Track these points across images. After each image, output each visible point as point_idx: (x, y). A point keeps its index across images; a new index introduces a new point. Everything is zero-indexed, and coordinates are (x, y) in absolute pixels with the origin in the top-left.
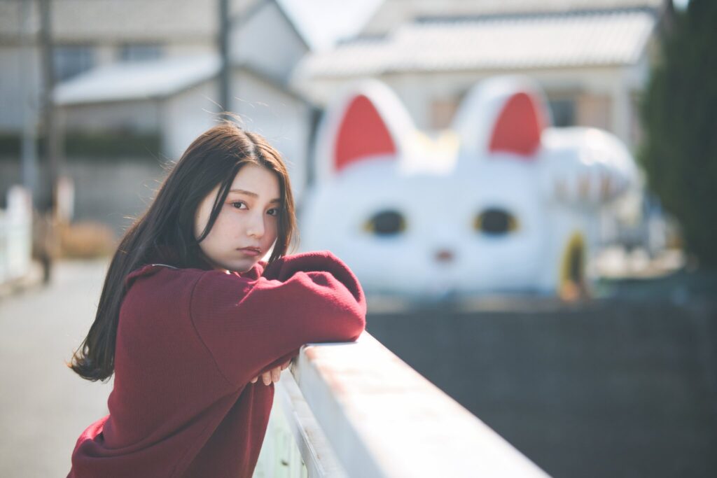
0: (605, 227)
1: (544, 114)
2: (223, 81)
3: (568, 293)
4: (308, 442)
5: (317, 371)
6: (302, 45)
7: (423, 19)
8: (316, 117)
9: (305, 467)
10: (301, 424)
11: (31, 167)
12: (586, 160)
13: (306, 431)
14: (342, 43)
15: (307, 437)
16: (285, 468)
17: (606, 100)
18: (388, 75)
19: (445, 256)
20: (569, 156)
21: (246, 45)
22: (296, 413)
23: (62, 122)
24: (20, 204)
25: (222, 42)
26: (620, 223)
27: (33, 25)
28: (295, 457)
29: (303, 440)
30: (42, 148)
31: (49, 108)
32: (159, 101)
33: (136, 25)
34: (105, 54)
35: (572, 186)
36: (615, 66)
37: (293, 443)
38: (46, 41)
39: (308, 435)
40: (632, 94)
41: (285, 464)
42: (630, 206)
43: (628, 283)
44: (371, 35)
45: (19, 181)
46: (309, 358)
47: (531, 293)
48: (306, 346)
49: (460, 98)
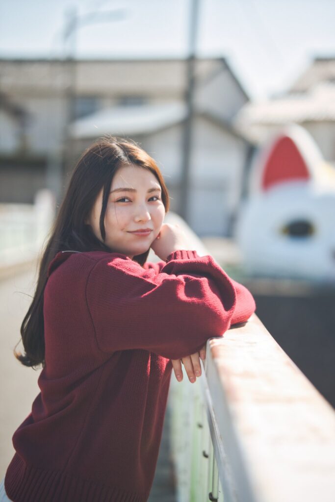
2: (186, 125)
4: (215, 420)
6: (244, 97)
8: (251, 150)
13: (213, 410)
14: (274, 97)
15: (213, 416)
16: (200, 429)
18: (308, 124)
21: (205, 98)
25: (187, 96)
29: (211, 418)
39: (215, 414)
44: (299, 91)
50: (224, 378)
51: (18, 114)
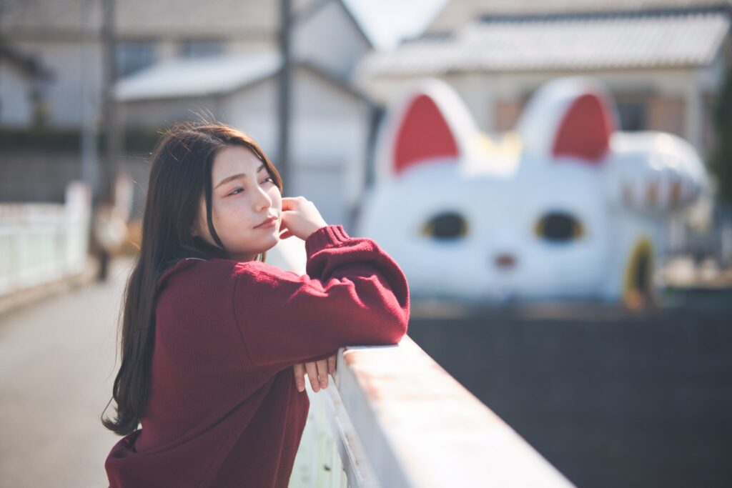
0: (675, 235)
1: (612, 117)
2: (283, 79)
3: (634, 301)
4: (348, 447)
5: (354, 376)
6: (365, 42)
7: (489, 18)
8: (376, 116)
9: (345, 473)
10: (342, 429)
11: (90, 164)
12: (655, 166)
13: (347, 437)
14: (405, 42)
15: (347, 443)
16: (327, 473)
17: (679, 103)
18: (452, 75)
19: (505, 261)
20: (637, 160)
22: (337, 418)
23: (123, 118)
24: (78, 199)
25: (283, 38)
26: (689, 230)
27: (95, 20)
28: (337, 464)
29: (343, 446)
30: (103, 144)
31: (109, 104)
32: (218, 98)
33: (198, 22)
34: (167, 50)
35: (640, 192)
36: (689, 67)
37: (335, 448)
38: (109, 37)
40: (705, 97)
41: (327, 469)
42: (701, 213)
43: (696, 293)
44: (436, 34)
45: (78, 176)
46: (348, 362)
47: (594, 301)
48: (346, 350)
49: (525, 99)
50: (362, 382)
51: (31, 69)
